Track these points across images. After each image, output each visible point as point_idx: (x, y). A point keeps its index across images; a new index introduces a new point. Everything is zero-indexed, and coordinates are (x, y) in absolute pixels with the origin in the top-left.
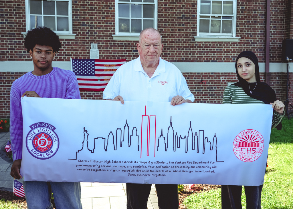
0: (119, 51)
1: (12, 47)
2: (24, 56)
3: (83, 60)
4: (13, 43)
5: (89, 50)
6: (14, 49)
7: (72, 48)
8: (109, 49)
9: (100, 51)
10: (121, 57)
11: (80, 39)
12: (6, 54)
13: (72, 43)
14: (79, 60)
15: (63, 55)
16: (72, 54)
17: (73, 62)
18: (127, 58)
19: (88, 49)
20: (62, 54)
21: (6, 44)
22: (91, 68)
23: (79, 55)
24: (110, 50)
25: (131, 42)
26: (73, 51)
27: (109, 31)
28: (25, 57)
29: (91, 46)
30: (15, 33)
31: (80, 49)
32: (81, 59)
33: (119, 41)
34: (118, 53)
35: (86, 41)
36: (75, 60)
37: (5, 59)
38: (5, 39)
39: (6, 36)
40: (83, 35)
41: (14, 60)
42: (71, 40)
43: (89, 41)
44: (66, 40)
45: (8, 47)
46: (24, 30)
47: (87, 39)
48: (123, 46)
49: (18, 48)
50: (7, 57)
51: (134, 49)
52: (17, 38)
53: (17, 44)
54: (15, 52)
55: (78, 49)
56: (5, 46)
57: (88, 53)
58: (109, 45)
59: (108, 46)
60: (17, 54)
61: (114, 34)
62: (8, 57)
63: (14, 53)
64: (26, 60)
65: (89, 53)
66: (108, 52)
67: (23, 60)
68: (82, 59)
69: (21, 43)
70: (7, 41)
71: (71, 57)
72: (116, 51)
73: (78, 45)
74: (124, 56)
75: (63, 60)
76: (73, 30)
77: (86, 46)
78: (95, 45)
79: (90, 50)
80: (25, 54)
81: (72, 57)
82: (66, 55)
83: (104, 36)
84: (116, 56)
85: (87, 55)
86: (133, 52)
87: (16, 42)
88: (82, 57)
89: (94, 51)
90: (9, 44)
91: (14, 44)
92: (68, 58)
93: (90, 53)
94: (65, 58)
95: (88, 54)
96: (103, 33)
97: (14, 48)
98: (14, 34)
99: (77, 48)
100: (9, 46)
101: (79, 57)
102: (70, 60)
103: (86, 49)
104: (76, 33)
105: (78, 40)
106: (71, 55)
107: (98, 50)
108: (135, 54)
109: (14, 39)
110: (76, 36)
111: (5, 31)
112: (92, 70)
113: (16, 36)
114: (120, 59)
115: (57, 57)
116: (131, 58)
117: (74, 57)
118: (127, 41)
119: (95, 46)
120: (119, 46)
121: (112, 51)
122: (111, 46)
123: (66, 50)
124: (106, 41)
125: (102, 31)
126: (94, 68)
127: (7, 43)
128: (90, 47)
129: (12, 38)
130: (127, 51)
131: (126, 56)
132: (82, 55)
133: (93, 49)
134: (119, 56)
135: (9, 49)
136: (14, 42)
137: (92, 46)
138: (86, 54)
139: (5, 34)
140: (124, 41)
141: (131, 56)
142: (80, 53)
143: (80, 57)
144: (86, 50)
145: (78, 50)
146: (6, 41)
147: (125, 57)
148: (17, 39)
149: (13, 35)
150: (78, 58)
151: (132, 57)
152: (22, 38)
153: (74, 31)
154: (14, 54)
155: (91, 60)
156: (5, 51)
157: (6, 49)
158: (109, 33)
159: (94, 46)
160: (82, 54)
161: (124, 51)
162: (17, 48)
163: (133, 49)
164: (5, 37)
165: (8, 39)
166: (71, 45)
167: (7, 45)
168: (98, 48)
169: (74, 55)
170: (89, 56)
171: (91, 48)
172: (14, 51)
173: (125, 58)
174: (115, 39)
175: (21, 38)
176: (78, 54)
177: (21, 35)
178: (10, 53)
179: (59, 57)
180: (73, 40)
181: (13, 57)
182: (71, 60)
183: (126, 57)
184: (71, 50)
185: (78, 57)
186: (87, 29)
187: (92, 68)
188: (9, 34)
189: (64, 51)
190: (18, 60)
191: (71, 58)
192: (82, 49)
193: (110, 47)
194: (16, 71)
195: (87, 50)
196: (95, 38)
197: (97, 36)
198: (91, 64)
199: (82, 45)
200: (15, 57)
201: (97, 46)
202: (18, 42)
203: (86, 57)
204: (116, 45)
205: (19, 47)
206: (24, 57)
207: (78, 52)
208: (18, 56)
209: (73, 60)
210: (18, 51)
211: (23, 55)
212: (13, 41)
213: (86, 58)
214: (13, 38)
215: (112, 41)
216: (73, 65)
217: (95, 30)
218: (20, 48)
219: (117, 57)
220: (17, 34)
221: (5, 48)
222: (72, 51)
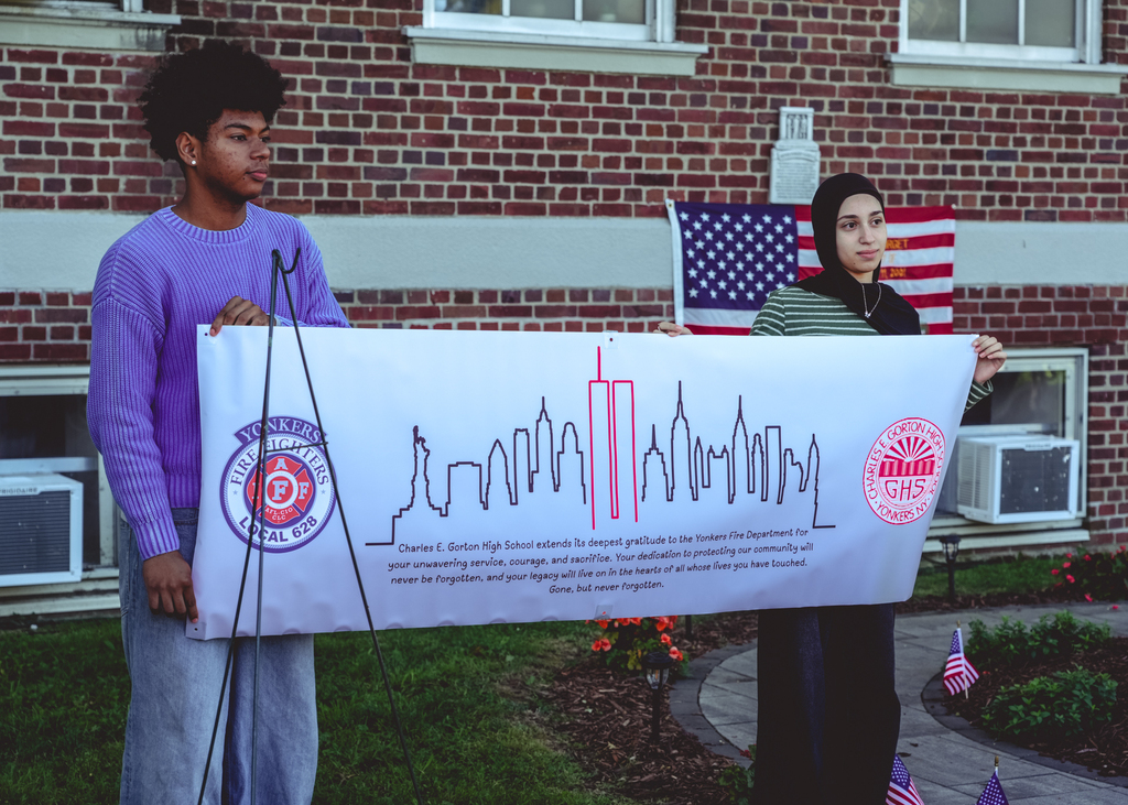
0: (918, 154)
1: (341, 120)
2: (408, 181)
3: (736, 210)
4: (348, 95)
5: (767, 150)
6: (352, 139)
7: (675, 131)
8: (865, 144)
9: (825, 151)
10: (924, 193)
11: (717, 78)
12: (303, 172)
13: (676, 100)
14: (716, 210)
15: (625, 179)
16: (676, 173)
17: (684, 226)
18: (954, 199)
19: (759, 143)
20: (622, 170)
21: (307, 102)
22: (780, 258)
23: (709, 181)
24: (875, 146)
25: (977, 98)
26: (679, 151)
27: (870, 32)
28: (410, 190)
29: (777, 122)
30: (362, 28)
31: (716, 141)
32: (721, 200)
33: (919, 95)
34: (912, 169)
35: (748, 87)
36: (691, 207)
37: (299, 202)
38: (306, 68)
39: (312, 51)
40: (737, 54)
41: (353, 209)
42: (669, 81)
43: (766, 88)
44: (645, 81)
45: (317, 120)
46: (413, 11)
47: (757, 81)
48: (939, 125)
49: (374, 129)
50: (309, 189)
51: (993, 141)
52: (374, 62)
53: (370, 104)
54: (359, 155)
55: (705, 139)
56: (301, 113)
57: (757, 166)
58: (865, 115)
59: (862, 122)
60: (370, 173)
61: (895, 48)
62: (317, 189)
63: (350, 162)
64: (420, 209)
65: (764, 165)
66: (862, 160)
67: (400, 209)
68: (728, 201)
69: (396, 96)
70: (316, 86)
71: (666, 189)
72: (904, 154)
73: (709, 117)
74: (940, 185)
75: (623, 211)
76: (680, 19)
77: (749, 118)
78: (801, 116)
79: (772, 146)
80: (413, 170)
81: (675, 188)
82: (641, 179)
83: (846, 60)
84: (904, 185)
85: (750, 181)
86: (985, 162)
87: (364, 89)
88: (728, 190)
89: (797, 156)
90: (323, 102)
91: (352, 104)
92: (651, 196)
93: (775, 165)
94: (636, 195)
95: (758, 175)
96: (839, 44)
97: (351, 129)
98: (358, 36)
99: (702, 135)
100: (326, 113)
101: (712, 193)
102: (664, 213)
103: (748, 140)
104: (698, 39)
105: (711, 85)
106: (667, 180)
107: (816, 145)
108: (994, 171)
109: (353, 71)
110: (703, 56)
111: (304, 16)
112: (787, 271)
113: (364, 53)
114: (923, 204)
115: (593, 193)
116: (974, 197)
117: (681, 193)
118: (958, 95)
119: (800, 125)
120: (916, 124)
121: (882, 152)
122: (879, 123)
123: (642, 146)
124: (856, 91)
125: (832, 29)
126: (796, 260)
127: (314, 96)
128: (768, 127)
129: (343, 61)
130: (956, 154)
131: (956, 185)
132: (725, 181)
133: (792, 142)
134: (918, 184)
135: (324, 137)
136: (357, 88)
137: (784, 121)
138: (748, 172)
139: (306, 33)
140: (941, 96)
141: (977, 186)
142: (718, 165)
143: (718, 188)
144: (750, 149)
145: (704, 148)
146: (307, 85)
147: (948, 192)
148: (372, 71)
149: (349, 45)
150: (707, 199)
151: (979, 194)
152: (403, 63)
153: (685, 28)
154: (351, 173)
155: (779, 211)
156: (300, 147)
157: (306, 137)
158: (869, 40)
159: (796, 121)
160: (729, 172)
161: (939, 155)
162: (369, 130)
163: (984, 141)
164: (303, 58)
165: (323, 69)
166: (669, 116)
167: (315, 110)
168: (818, 136)
169: (684, 180)
170: (766, 182)
171: (775, 135)
172: (351, 149)
173: (946, 197)
174: (900, 78)
175: (394, 62)
176: (708, 172)
177: (394, 47)
178: (326, 162)
179: (601, 187)
180: (684, 82)
181: (342, 190)
182: (672, 211)
183: (954, 193)
184: (668, 148)
185: (704, 193)
186: (759, 18)
187: (784, 261)
188: (327, 34)
189: (633, 153)
190: (373, 209)
191: (671, 194)
192: (727, 139)
193: (871, 129)
194: (367, 286)
195: (754, 145)
196: (797, 73)
197: (807, 59)
198: (779, 238)
199: (727, 117)
200: (358, 190)
201: (810, 121)
202: (381, 88)
203: (749, 190)
204: (903, 115)
205: (382, 122)
206: (407, 191)
207: (707, 158)
208: (375, 183)
209: (680, 208)
210: (375, 148)
211: (401, 174)
212: (350, 81)
213: (749, 201)
214: (349, 60)
215: (882, 92)
216: (687, 244)
217: (800, 20)
218: (386, 131)
219: (904, 193)
220: (375, 36)
221: (300, 127)
222: (675, 155)
